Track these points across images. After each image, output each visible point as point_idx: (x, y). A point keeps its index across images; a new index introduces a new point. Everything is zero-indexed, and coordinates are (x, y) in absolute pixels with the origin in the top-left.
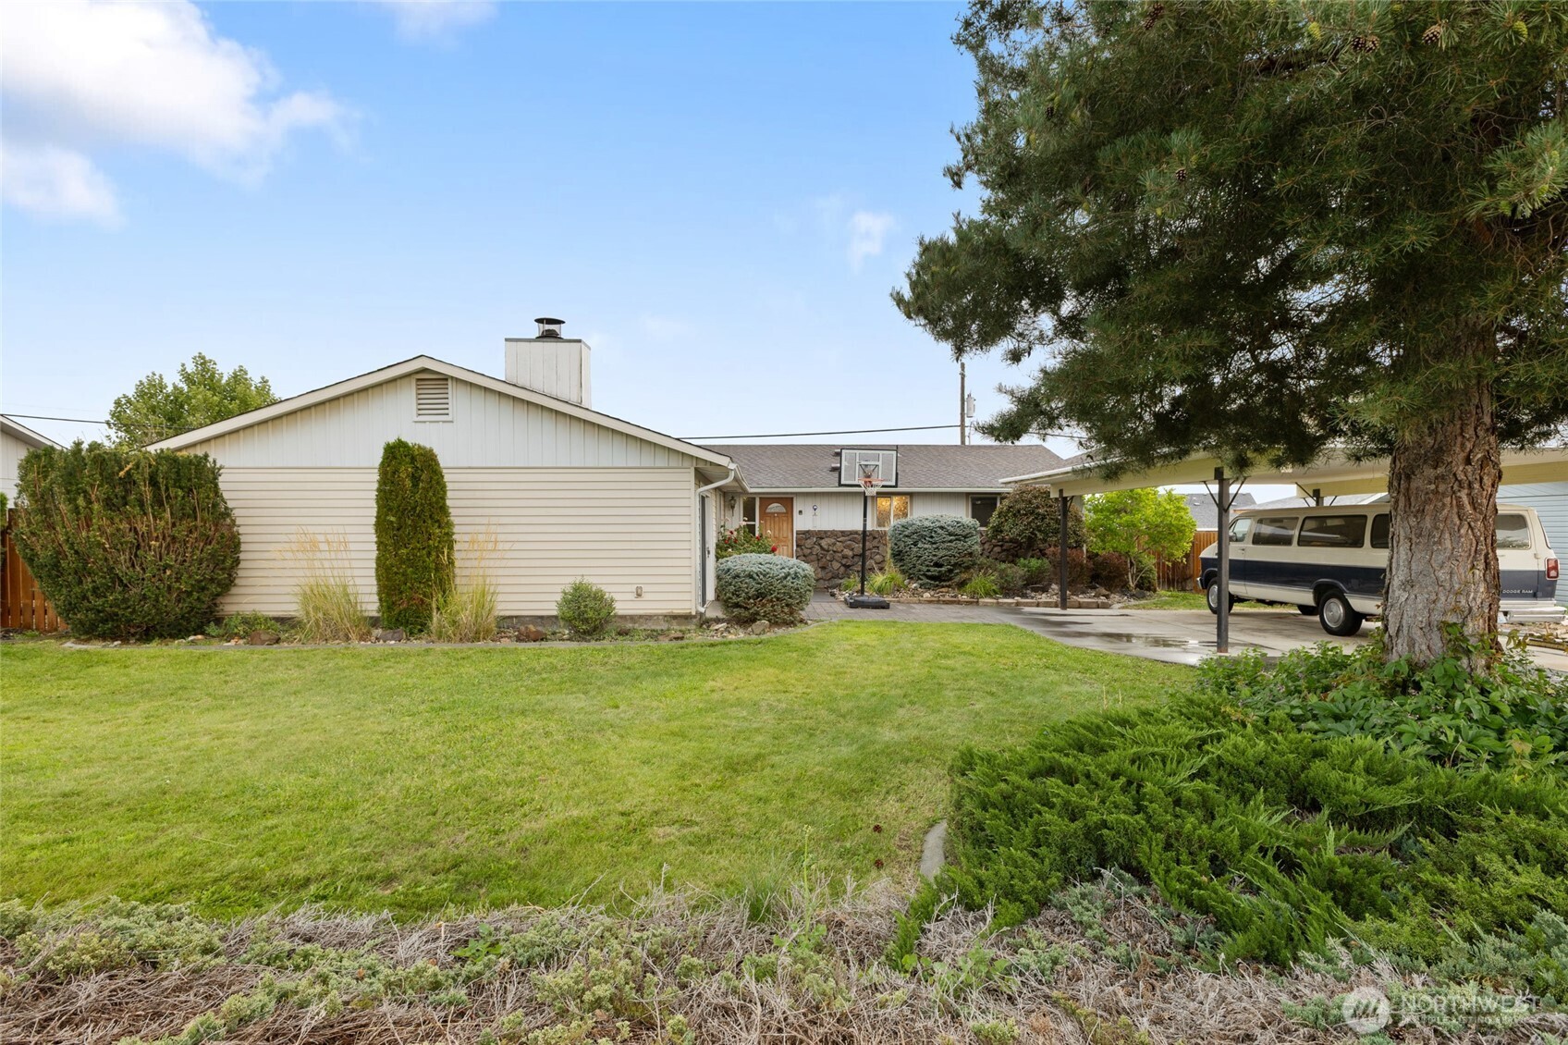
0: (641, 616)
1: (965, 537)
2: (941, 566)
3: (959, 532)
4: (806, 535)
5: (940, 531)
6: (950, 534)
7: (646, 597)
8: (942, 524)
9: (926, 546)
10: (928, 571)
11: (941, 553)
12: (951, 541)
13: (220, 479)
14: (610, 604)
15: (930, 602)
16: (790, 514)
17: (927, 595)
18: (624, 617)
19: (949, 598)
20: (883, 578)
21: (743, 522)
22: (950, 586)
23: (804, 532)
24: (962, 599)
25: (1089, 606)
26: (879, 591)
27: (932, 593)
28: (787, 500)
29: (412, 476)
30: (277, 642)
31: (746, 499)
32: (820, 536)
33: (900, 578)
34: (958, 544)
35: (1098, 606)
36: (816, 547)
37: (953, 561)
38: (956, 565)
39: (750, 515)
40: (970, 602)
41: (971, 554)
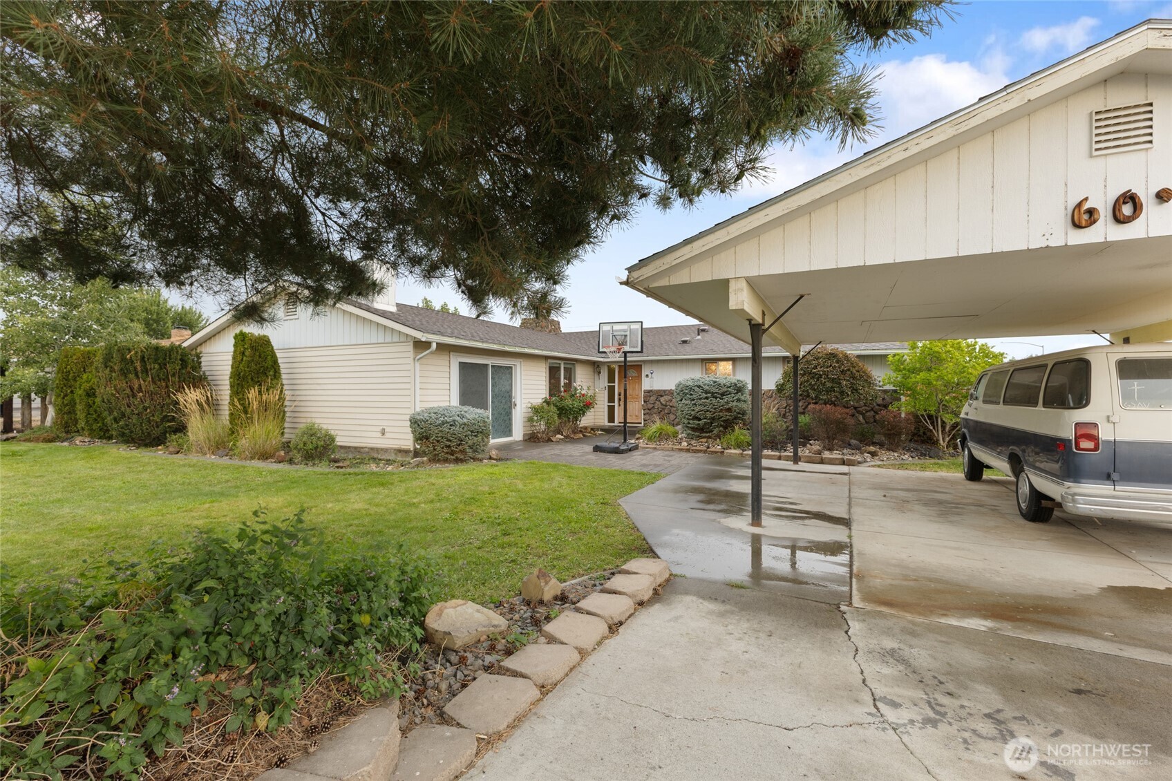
0: (382, 449)
1: (723, 394)
2: (700, 420)
3: (714, 390)
4: (649, 393)
5: (697, 389)
6: (706, 393)
7: (387, 435)
8: (699, 384)
9: (687, 402)
10: (689, 423)
11: (698, 409)
12: (707, 398)
13: (202, 359)
14: (332, 439)
15: (688, 450)
16: (639, 377)
17: (685, 444)
18: (372, 449)
19: (702, 448)
20: (654, 428)
21: (607, 384)
22: (710, 437)
23: (649, 392)
24: (713, 449)
25: (831, 462)
26: (650, 439)
27: (693, 442)
28: (638, 367)
29: (243, 354)
30: (178, 453)
31: (609, 367)
32: (660, 394)
33: (670, 429)
34: (714, 401)
35: (843, 463)
36: (657, 403)
37: (709, 415)
38: (713, 419)
39: (611, 379)
40: (716, 452)
41: (729, 410)
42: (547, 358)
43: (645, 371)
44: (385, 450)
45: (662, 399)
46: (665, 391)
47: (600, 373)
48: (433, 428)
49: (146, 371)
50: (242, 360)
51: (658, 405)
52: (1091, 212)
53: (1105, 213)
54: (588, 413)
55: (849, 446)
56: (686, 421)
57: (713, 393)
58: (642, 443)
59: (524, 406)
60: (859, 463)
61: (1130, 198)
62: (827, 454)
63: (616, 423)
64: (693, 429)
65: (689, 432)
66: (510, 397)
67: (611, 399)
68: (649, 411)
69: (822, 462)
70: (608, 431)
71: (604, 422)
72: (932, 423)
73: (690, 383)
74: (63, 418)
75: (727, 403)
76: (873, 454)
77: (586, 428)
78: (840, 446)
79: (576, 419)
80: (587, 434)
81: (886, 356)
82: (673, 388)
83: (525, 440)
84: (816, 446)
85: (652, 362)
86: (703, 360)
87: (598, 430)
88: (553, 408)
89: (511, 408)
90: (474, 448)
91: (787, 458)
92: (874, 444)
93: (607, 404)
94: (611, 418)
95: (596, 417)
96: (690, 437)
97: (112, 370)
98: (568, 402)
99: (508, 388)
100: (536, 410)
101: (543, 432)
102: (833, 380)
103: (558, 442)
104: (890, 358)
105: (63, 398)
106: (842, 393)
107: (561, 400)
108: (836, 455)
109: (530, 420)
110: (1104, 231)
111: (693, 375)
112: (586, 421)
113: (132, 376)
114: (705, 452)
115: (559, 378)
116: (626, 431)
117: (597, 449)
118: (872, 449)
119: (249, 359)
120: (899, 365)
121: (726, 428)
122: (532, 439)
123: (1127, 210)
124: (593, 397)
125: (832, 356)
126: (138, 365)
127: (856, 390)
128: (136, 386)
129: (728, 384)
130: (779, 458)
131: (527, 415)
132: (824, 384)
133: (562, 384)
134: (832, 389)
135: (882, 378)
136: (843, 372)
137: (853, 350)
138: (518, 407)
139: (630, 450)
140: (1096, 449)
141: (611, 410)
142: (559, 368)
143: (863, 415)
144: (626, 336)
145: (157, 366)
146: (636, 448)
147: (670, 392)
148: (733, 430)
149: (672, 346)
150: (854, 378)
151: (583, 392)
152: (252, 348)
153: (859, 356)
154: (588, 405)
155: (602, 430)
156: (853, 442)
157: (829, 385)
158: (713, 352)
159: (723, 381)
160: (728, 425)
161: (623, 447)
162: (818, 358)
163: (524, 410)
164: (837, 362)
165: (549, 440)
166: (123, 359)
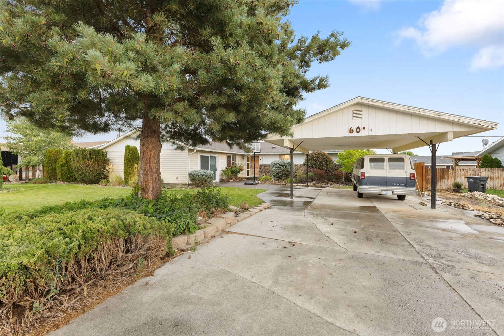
1: (286, 166)
2: (278, 174)
3: (283, 165)
5: (277, 164)
6: (281, 165)
7: (178, 179)
8: (278, 162)
9: (274, 169)
11: (278, 171)
12: (281, 167)
13: (108, 154)
15: (275, 184)
16: (258, 160)
17: (274, 182)
18: (173, 184)
19: (279, 183)
20: (264, 177)
21: (246, 162)
22: (282, 180)
23: (262, 165)
24: (283, 184)
25: (318, 187)
26: (262, 181)
27: (276, 181)
28: (258, 157)
29: (129, 153)
30: (106, 186)
31: (247, 156)
32: (265, 166)
33: (269, 177)
34: (283, 168)
35: (322, 187)
36: (264, 169)
37: (281, 173)
38: (283, 174)
39: (248, 161)
40: (284, 184)
41: (288, 171)
42: (227, 153)
43: (260, 158)
44: (178, 184)
45: (266, 168)
46: (267, 165)
47: (244, 158)
48: (197, 176)
49: (91, 158)
50: (129, 154)
51: (264, 170)
52: (352, 130)
53: (355, 131)
54: (241, 173)
55: (325, 182)
56: (274, 175)
57: (283, 166)
58: (260, 182)
59: (220, 170)
60: (326, 187)
61: (358, 128)
62: (317, 185)
63: (250, 176)
64: (276, 177)
65: (275, 178)
66: (215, 167)
67: (248, 168)
68: (261, 172)
69: (315, 187)
70: (247, 179)
71: (246, 176)
72: (351, 176)
73: (276, 162)
74: (48, 175)
75: (287, 169)
76: (331, 185)
77: (240, 178)
78: (321, 182)
79: (237, 175)
80: (241, 179)
81: (337, 154)
82: (270, 164)
83: (220, 182)
84: (314, 182)
85: (262, 155)
86: (280, 154)
87: (244, 178)
88: (230, 171)
89: (215, 171)
90: (209, 183)
91: (305, 186)
92: (332, 181)
93: (246, 169)
94: (248, 174)
95: (243, 174)
96: (275, 180)
97: (79, 158)
98: (234, 169)
99: (215, 164)
100: (224, 171)
101: (226, 179)
102: (320, 162)
103: (231, 182)
104: (338, 154)
105: (49, 167)
106: (323, 166)
107: (232, 168)
108: (320, 185)
109: (222, 175)
110: (355, 134)
111: (276, 160)
112: (240, 175)
113: (86, 160)
114: (280, 184)
115: (231, 160)
116: (254, 179)
117: (246, 184)
118: (331, 183)
119: (131, 154)
120: (341, 157)
121: (287, 177)
122: (222, 181)
123: (358, 130)
124: (243, 167)
125: (320, 154)
126: (88, 156)
127: (327, 165)
128: (88, 163)
129: (287, 163)
130: (303, 186)
131: (220, 173)
132: (317, 163)
133: (232, 163)
134: (319, 165)
135: (336, 160)
136: (323, 159)
137: (326, 152)
138: (218, 170)
139: (256, 184)
140: (364, 178)
141: (248, 172)
142: (230, 157)
143: (331, 173)
144: (255, 147)
145: (95, 156)
146: (258, 183)
147: (269, 165)
148: (289, 177)
149: (269, 149)
150: (327, 161)
151: (239, 165)
152: (132, 151)
153: (328, 154)
154: (241, 170)
155: (245, 178)
156: (326, 181)
157: (319, 163)
158: (283, 152)
159: (286, 162)
160: (287, 176)
161: (254, 183)
162: (316, 154)
163: (220, 171)
164: (321, 156)
165: (229, 181)
166: (83, 154)
